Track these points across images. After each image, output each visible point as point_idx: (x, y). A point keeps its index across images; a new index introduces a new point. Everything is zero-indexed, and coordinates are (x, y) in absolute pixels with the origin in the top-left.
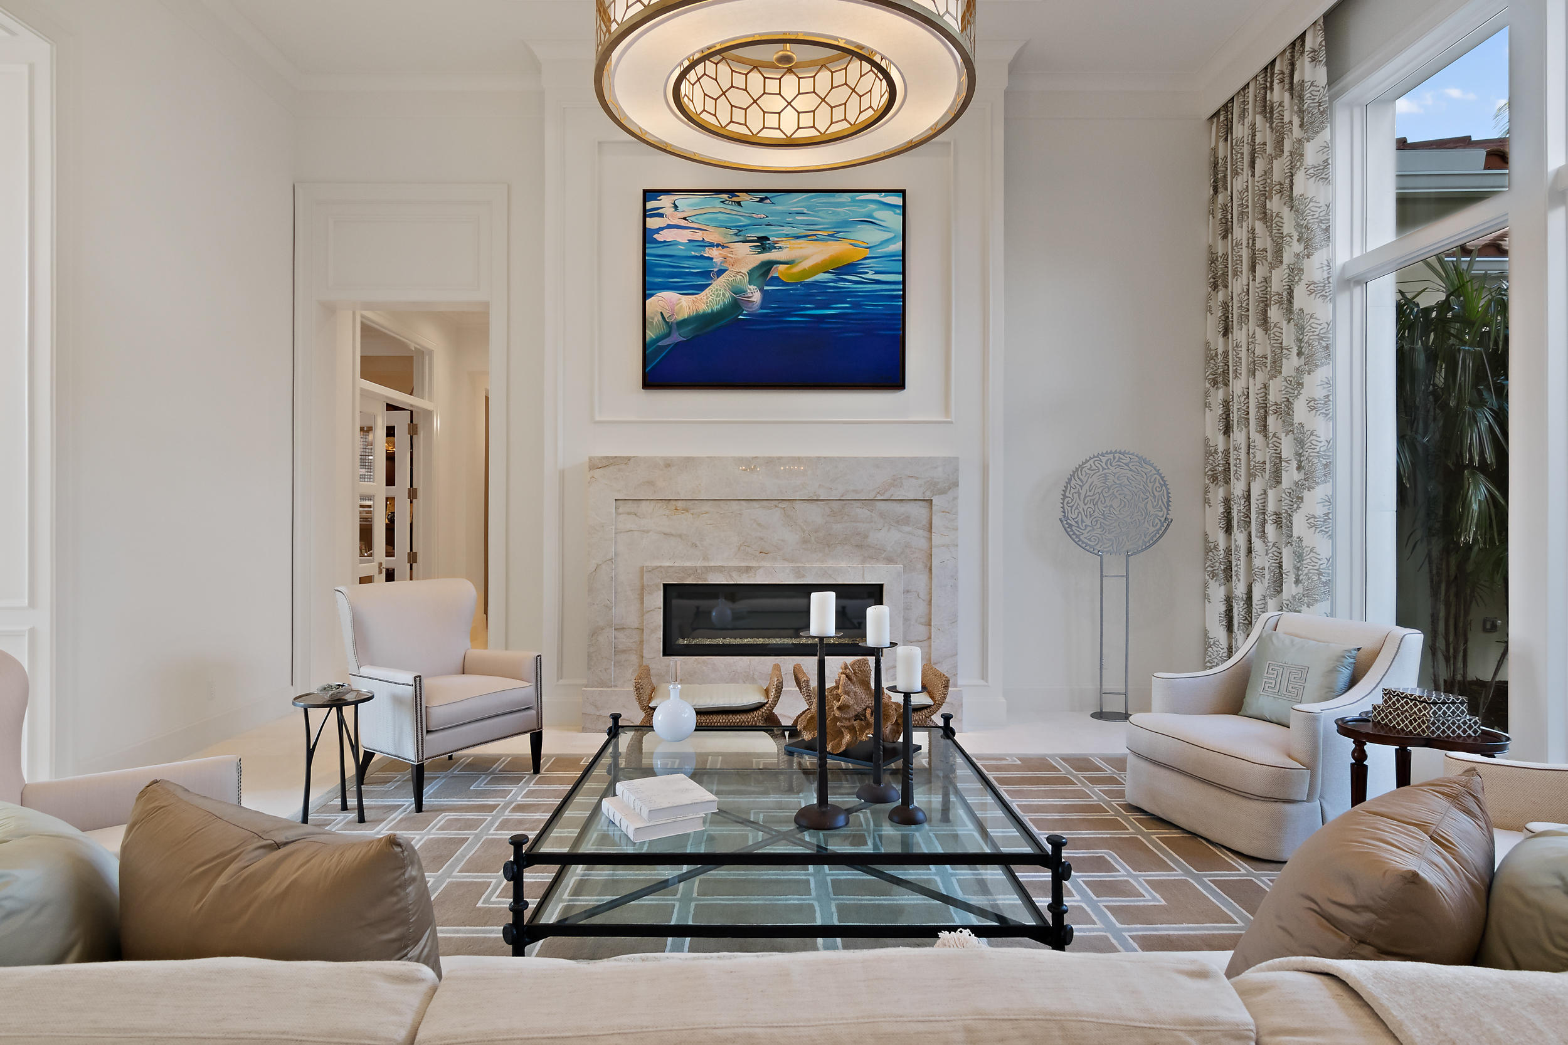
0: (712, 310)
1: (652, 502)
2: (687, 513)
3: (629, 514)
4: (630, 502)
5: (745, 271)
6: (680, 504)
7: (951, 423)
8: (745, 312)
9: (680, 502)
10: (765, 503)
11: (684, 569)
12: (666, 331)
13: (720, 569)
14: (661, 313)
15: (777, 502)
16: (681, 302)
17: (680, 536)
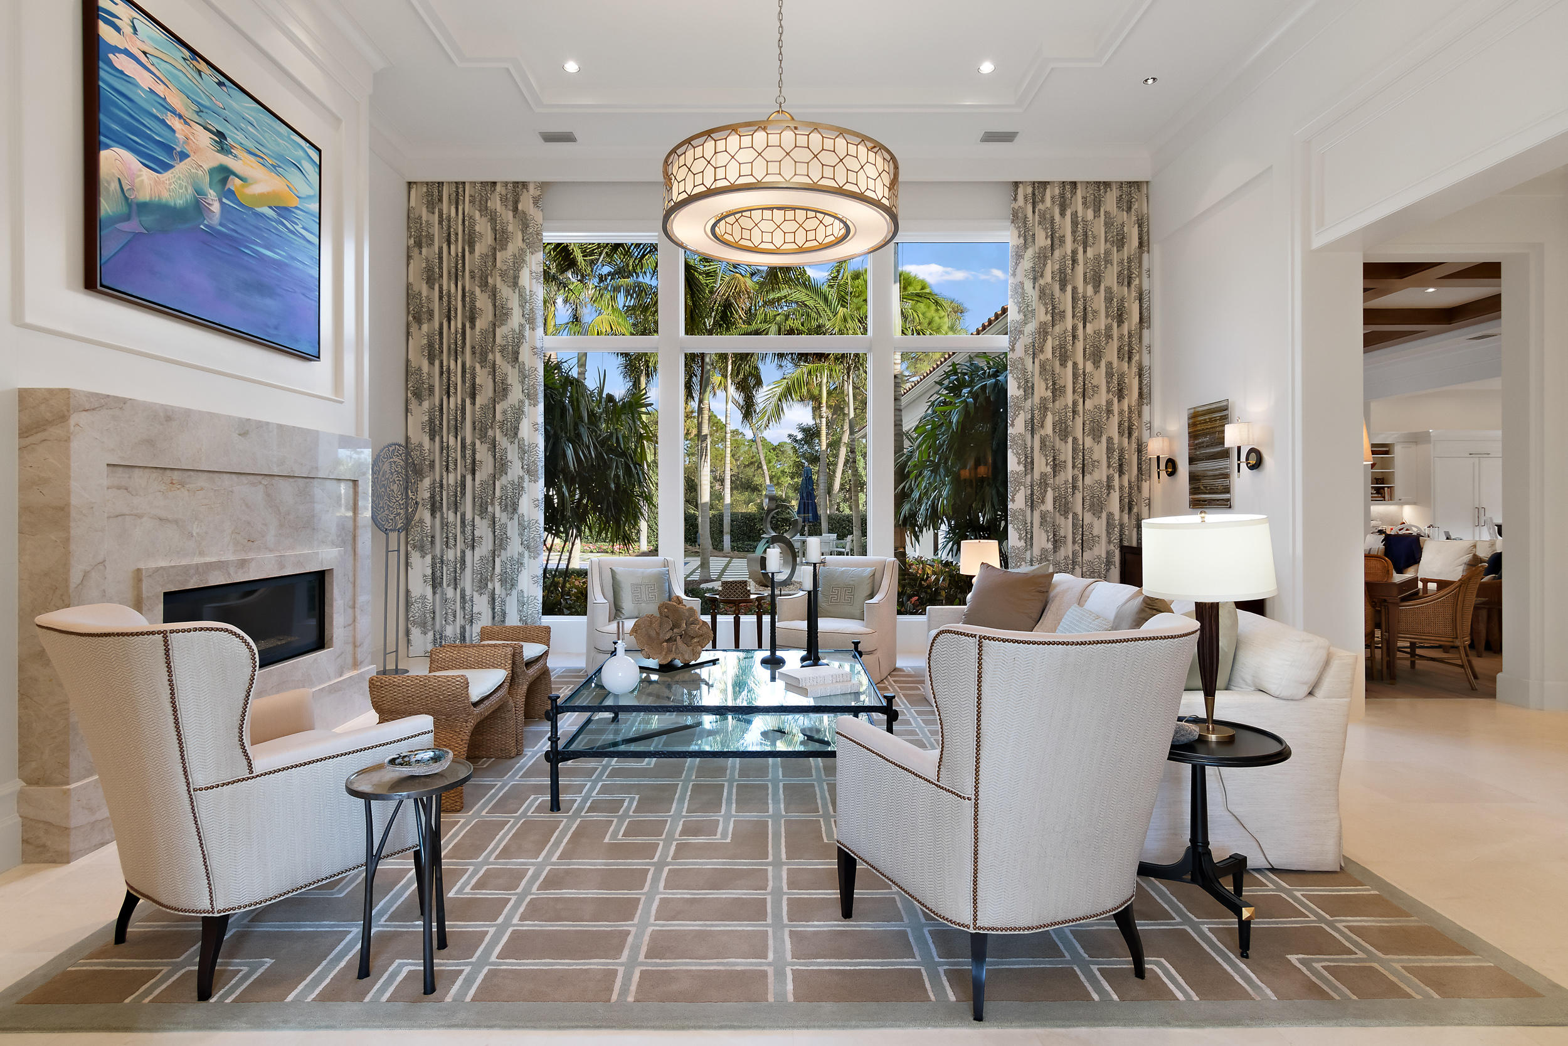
0: (175, 204)
1: (147, 470)
2: (182, 490)
3: (119, 488)
4: (121, 469)
5: (206, 167)
6: (176, 475)
7: (342, 402)
8: (206, 222)
9: (176, 473)
10: (251, 478)
11: (186, 569)
12: (124, 209)
13: (221, 565)
14: (119, 179)
15: (261, 477)
16: (141, 175)
17: (176, 522)
